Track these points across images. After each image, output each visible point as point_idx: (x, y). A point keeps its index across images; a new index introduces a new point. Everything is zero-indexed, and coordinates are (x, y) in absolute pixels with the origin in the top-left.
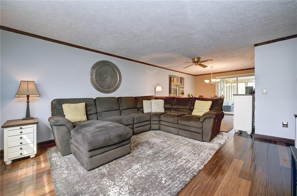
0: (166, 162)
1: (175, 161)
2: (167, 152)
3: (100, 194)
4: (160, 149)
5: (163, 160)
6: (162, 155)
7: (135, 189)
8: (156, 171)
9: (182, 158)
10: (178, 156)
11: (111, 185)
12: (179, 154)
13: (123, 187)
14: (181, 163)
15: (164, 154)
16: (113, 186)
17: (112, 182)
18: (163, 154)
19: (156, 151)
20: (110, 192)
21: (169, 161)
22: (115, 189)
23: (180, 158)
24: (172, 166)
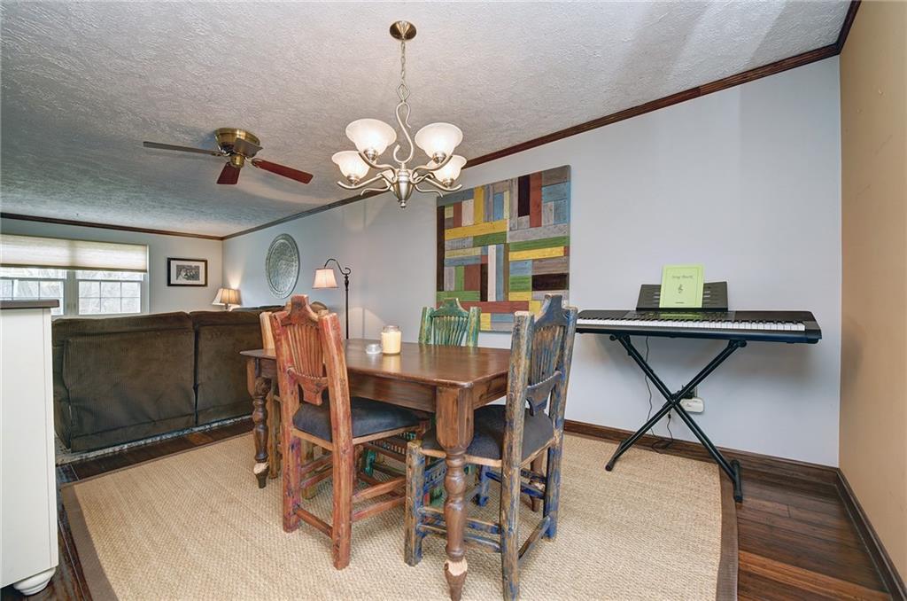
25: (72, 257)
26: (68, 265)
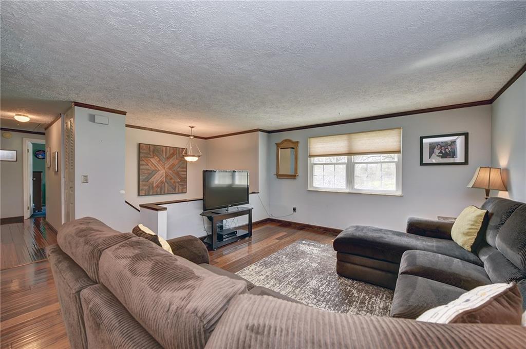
0: (284, 271)
1: (274, 272)
2: (287, 284)
4: (299, 289)
5: (289, 273)
6: (292, 279)
8: (293, 263)
9: (265, 276)
10: (269, 279)
12: (268, 283)
14: (267, 270)
15: (289, 281)
18: (292, 282)
19: (304, 286)
21: (281, 272)
23: (267, 276)
24: (277, 267)
25: (350, 146)
26: (347, 152)
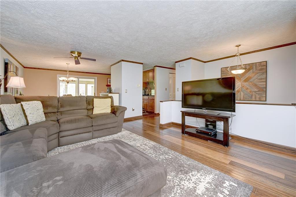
3: (195, 194)
7: (181, 171)
11: (181, 188)
13: (181, 178)
16: (181, 186)
17: (176, 188)
20: (189, 187)
22: (185, 184)
